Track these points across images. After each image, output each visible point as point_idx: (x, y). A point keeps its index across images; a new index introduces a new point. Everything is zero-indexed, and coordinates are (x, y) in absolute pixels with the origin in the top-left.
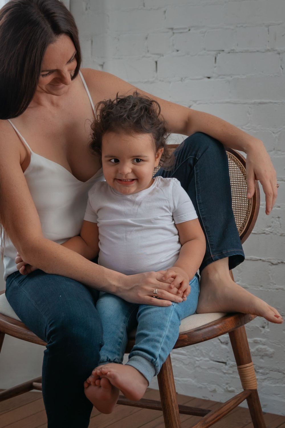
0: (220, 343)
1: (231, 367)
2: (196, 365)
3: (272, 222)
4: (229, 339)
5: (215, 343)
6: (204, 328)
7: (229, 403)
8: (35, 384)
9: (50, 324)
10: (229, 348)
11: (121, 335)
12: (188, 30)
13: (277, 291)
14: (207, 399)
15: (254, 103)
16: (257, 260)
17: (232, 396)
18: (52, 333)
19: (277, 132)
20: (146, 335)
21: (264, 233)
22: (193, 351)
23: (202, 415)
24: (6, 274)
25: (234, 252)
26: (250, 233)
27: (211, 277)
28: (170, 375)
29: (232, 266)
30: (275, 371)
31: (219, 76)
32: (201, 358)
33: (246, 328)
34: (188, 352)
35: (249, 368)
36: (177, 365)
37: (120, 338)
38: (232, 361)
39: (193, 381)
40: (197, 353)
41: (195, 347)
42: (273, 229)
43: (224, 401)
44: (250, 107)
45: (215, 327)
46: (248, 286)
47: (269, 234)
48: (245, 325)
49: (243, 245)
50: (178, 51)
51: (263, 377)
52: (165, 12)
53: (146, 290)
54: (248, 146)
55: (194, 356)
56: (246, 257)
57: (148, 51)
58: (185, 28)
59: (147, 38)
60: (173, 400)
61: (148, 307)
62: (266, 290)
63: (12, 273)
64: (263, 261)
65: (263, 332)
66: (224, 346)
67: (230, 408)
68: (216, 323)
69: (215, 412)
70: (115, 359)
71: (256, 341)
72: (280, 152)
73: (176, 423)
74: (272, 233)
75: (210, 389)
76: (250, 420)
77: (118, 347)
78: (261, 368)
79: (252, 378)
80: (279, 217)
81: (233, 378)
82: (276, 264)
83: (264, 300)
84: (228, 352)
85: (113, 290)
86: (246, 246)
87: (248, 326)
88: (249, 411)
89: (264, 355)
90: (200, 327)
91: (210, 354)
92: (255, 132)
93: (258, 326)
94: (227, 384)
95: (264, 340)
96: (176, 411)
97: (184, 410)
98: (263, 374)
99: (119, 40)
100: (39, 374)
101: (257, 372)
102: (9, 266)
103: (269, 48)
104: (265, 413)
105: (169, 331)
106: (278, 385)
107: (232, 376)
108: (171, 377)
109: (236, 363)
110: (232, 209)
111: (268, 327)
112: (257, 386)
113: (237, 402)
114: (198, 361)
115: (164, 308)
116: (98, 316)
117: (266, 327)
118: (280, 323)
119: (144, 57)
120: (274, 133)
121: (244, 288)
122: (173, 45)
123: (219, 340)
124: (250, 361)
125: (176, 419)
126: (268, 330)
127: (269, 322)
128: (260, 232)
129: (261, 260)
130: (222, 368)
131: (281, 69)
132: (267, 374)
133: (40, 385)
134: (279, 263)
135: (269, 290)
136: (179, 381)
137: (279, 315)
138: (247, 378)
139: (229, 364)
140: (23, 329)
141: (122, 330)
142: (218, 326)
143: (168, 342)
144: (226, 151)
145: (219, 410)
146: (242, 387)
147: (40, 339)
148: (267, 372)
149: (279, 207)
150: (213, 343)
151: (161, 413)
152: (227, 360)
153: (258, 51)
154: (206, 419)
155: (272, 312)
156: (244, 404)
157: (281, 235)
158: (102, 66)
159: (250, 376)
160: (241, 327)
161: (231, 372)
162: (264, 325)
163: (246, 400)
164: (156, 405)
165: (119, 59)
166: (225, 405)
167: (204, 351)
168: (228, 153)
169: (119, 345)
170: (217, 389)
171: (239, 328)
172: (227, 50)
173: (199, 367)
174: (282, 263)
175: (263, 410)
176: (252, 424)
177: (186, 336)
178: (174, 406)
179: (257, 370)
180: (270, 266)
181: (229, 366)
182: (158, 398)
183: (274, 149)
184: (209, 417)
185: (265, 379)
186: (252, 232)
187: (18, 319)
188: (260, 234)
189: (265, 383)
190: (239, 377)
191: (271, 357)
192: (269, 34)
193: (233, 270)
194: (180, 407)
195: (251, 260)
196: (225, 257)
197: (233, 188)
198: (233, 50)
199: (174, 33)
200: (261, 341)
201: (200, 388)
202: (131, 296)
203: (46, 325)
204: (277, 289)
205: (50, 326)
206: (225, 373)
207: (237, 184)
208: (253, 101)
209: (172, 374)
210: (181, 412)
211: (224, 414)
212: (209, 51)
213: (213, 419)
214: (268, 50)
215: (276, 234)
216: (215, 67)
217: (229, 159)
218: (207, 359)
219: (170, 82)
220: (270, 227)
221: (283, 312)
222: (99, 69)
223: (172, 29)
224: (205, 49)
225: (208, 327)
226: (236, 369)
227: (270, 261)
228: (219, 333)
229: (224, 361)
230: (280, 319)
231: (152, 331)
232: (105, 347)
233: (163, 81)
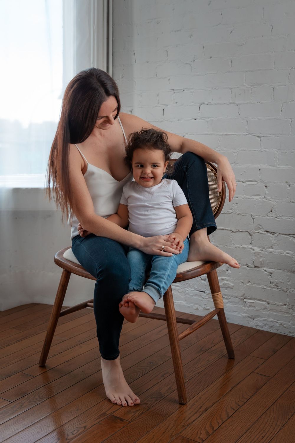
0: (201, 280)
1: (207, 294)
2: (186, 293)
3: (233, 207)
4: (207, 277)
5: (198, 280)
6: (192, 270)
7: (207, 316)
8: (88, 303)
9: (99, 267)
10: (207, 283)
11: (141, 274)
12: (183, 90)
13: (236, 248)
14: (193, 314)
15: (222, 135)
16: (224, 229)
17: (208, 312)
18: (100, 272)
19: (236, 152)
20: (156, 274)
21: (228, 213)
22: (184, 284)
23: (191, 324)
24: (72, 237)
25: (210, 224)
26: (220, 213)
27: (196, 240)
28: (171, 299)
29: (209, 233)
30: (235, 297)
31: (202, 118)
32: (189, 289)
33: (217, 271)
34: (181, 285)
35: (219, 295)
36: (174, 293)
37: (141, 276)
38: (209, 291)
39: (184, 303)
40: (187, 286)
41: (186, 282)
42: (233, 211)
43: (203, 315)
44: (220, 137)
45: (199, 270)
46: (218, 245)
47: (231, 214)
48: (217, 269)
49: (215, 220)
50: (177, 103)
51: (227, 301)
52: (169, 80)
53: (157, 246)
54: (219, 160)
55: (185, 287)
56: (218, 228)
57: (159, 103)
58: (182, 90)
59: (158, 95)
60: (173, 315)
61: (158, 256)
62: (229, 248)
63: (76, 235)
64: (227, 230)
65: (227, 273)
66: (203, 282)
67: (207, 319)
68: (199, 267)
69: (198, 322)
70: (138, 289)
71: (223, 279)
72: (237, 164)
73: (175, 328)
74: (233, 213)
75: (194, 308)
76: (219, 327)
77: (140, 282)
78: (226, 295)
79: (221, 301)
80: (237, 204)
81: (209, 301)
82: (235, 232)
83: (228, 254)
84: (206, 285)
85: (137, 246)
86: (217, 221)
87: (218, 270)
88: (218, 322)
89: (227, 287)
90: (190, 270)
91: (195, 286)
92: (223, 152)
93: (224, 270)
94: (205, 305)
95: (227, 278)
96: (175, 321)
97: (180, 321)
98: (227, 299)
99: (141, 96)
100: (92, 297)
101: (224, 298)
102: (74, 232)
103: (231, 102)
104: (228, 323)
105: (170, 272)
106: (236, 306)
107: (208, 300)
108: (172, 300)
109: (211, 292)
110: (209, 198)
111: (230, 270)
112: (223, 306)
113: (211, 316)
114: (187, 290)
115: (168, 258)
116: (128, 263)
117: (229, 270)
118: (238, 268)
119: (156, 106)
120: (234, 153)
121: (216, 246)
122: (174, 99)
123: (201, 278)
124: (219, 291)
125: (175, 326)
126: (230, 272)
127: (231, 267)
128: (226, 213)
129: (226, 229)
130: (202, 295)
131: (239, 115)
132: (230, 299)
133: (93, 304)
134: (237, 231)
135: (231, 248)
136: (175, 302)
137: (237, 263)
138: (217, 301)
139: (206, 292)
140: (82, 270)
141: (142, 271)
142: (201, 269)
143: (169, 278)
144: (206, 164)
145: (201, 321)
146: (214, 307)
147: (92, 276)
148: (230, 297)
149: (237, 197)
150: (196, 280)
151: (166, 322)
152: (205, 290)
153: (225, 104)
154: (193, 326)
155: (233, 261)
156: (216, 317)
157: (238, 215)
158: (131, 111)
159: (219, 300)
160: (214, 270)
161: (208, 298)
162: (228, 269)
163: (217, 315)
164: (162, 318)
165: (141, 107)
166: (204, 318)
167: (191, 285)
168: (207, 164)
169: (140, 280)
170: (199, 308)
171: (213, 271)
172: (206, 103)
173: (188, 294)
174: (239, 231)
175: (227, 321)
176: (220, 329)
177: (181, 275)
178: (173, 318)
179: (224, 297)
180: (231, 233)
181: (206, 294)
182: (164, 313)
183: (234, 162)
184: (195, 325)
185: (228, 302)
186: (221, 212)
187: (80, 264)
188: (225, 213)
189: (228, 305)
190: (213, 301)
191: (232, 289)
192: (231, 93)
193: (209, 235)
194: (177, 318)
195: (220, 229)
196: (205, 227)
197: (210, 186)
198: (210, 103)
199: (174, 92)
200: (226, 279)
201: (189, 307)
202: (147, 250)
203: (96, 268)
204: (236, 247)
205: (99, 268)
206: (204, 298)
207: (212, 183)
208: (222, 133)
209: (172, 298)
210: (177, 322)
211: (203, 323)
212: (195, 103)
213: (197, 327)
214: (231, 103)
215: (235, 214)
216: (199, 113)
217: (207, 168)
218: (193, 289)
219: (172, 122)
220: (232, 209)
221: (239, 261)
222: (129, 113)
223: (173, 90)
224: (193, 102)
225: (194, 270)
226: (211, 296)
227: (231, 230)
228: (201, 274)
229: (203, 290)
230: (238, 266)
231: (159, 271)
232: (132, 281)
233: (167, 121)
